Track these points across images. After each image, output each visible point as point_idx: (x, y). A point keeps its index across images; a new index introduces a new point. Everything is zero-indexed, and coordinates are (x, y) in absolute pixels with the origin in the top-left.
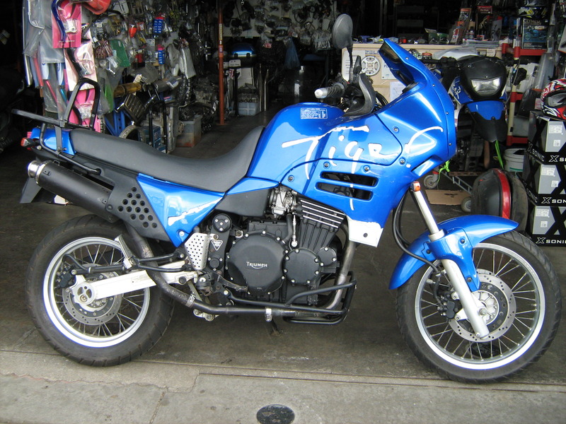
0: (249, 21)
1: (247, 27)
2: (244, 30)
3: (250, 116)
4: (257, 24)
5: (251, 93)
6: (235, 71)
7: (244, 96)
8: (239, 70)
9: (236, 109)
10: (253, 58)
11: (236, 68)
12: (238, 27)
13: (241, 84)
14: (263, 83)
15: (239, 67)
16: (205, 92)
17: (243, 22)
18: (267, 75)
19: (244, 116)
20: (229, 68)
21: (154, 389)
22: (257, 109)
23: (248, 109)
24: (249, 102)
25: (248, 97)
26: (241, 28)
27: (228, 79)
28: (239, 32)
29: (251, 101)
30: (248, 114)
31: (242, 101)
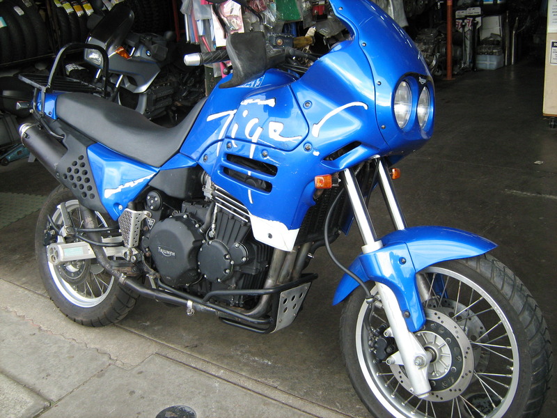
3: (490, 71)
5: (493, 44)
6: (474, 20)
7: (485, 48)
8: (478, 19)
9: (474, 60)
10: (500, 4)
11: (474, 17)
13: (484, 35)
14: (511, 33)
15: (478, 16)
16: (425, 44)
18: (516, 24)
19: (482, 70)
20: (466, 17)
21: (105, 359)
22: (499, 63)
23: (488, 63)
24: (489, 54)
25: (489, 49)
27: (466, 29)
29: (492, 54)
30: (488, 68)
31: (483, 53)
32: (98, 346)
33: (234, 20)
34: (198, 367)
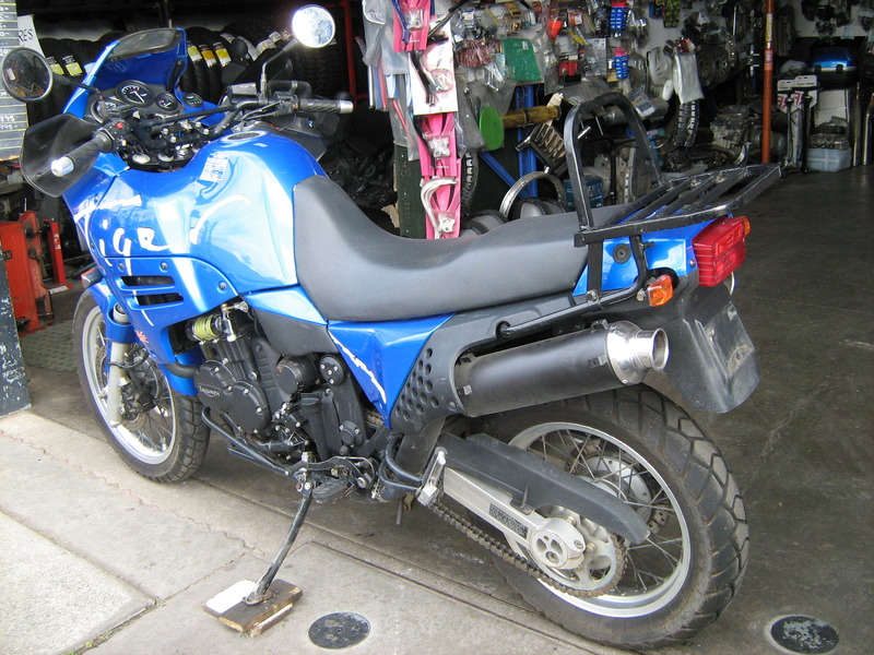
0: (849, 9)
1: (844, 20)
2: (839, 25)
3: (829, 173)
4: (862, 14)
5: (835, 132)
6: (806, 94)
7: (823, 138)
8: (813, 94)
9: (804, 157)
10: (848, 72)
11: (806, 90)
12: (828, 20)
13: (822, 119)
14: (863, 116)
15: (812, 89)
16: (728, 127)
17: (837, 12)
18: (872, 103)
19: (817, 172)
20: (794, 90)
21: (238, 546)
22: (843, 162)
23: (826, 161)
24: (829, 148)
25: (829, 139)
26: (833, 21)
27: (793, 109)
28: (831, 29)
29: (832, 147)
30: (826, 169)
31: (819, 146)
32: (226, 529)
33: (443, 76)
34: (374, 563)
